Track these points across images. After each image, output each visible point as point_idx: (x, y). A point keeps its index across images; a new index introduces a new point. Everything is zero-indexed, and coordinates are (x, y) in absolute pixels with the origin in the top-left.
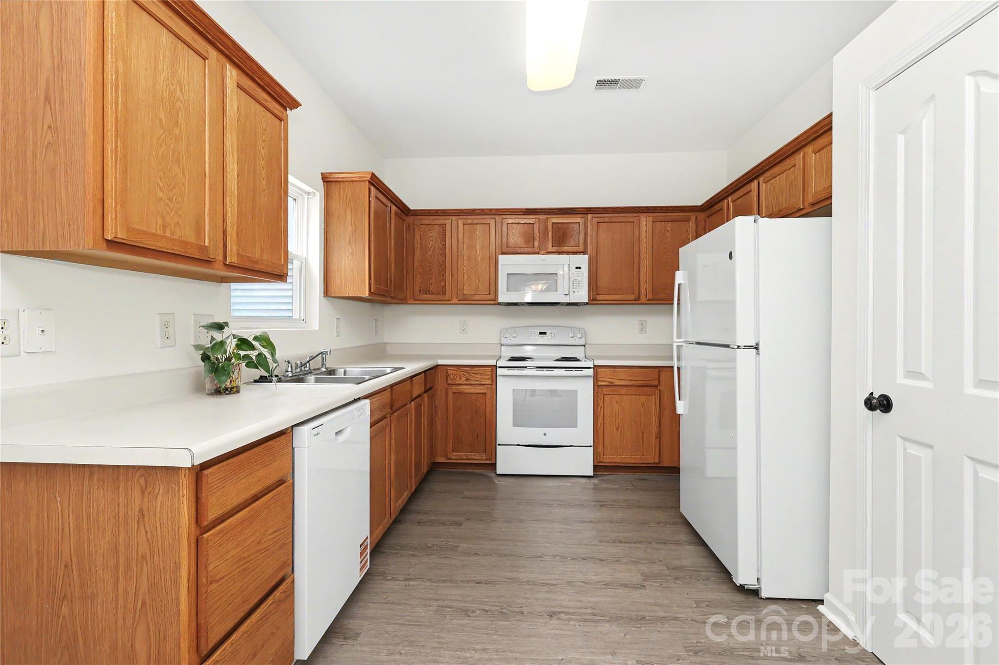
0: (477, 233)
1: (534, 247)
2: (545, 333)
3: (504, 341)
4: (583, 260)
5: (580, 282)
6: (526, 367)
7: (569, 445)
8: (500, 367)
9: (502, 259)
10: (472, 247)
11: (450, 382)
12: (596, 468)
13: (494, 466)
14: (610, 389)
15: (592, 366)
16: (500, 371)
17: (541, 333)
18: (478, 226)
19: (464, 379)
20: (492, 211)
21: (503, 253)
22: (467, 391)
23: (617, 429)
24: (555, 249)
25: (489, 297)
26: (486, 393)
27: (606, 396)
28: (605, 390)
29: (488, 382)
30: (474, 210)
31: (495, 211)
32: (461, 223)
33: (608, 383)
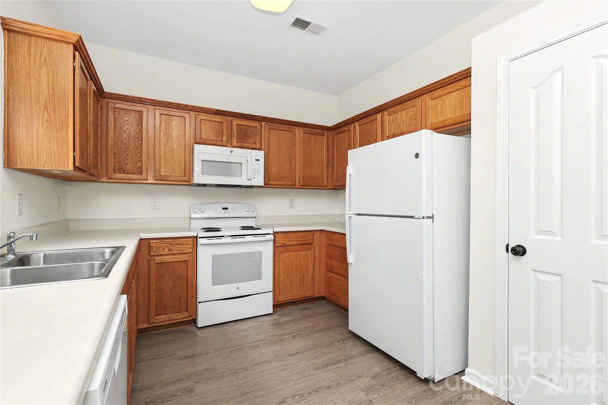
0: (174, 123)
1: (222, 140)
2: (227, 209)
3: (193, 216)
4: (260, 154)
5: (259, 171)
6: (223, 236)
7: (256, 293)
8: (200, 238)
9: (198, 148)
10: (168, 135)
11: (152, 254)
12: (275, 306)
13: (194, 321)
14: (285, 248)
15: (273, 233)
16: (200, 241)
17: (223, 209)
18: (174, 118)
19: (167, 250)
20: (188, 107)
21: (196, 143)
22: (170, 260)
23: (288, 276)
24: (239, 145)
25: (185, 179)
26: (187, 261)
27: (280, 253)
28: (280, 249)
29: (191, 251)
30: (171, 103)
31: (190, 107)
32: (158, 112)
33: (282, 244)
